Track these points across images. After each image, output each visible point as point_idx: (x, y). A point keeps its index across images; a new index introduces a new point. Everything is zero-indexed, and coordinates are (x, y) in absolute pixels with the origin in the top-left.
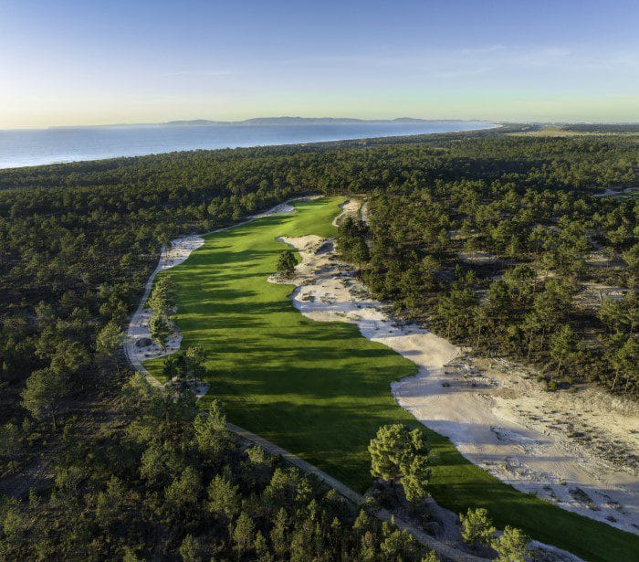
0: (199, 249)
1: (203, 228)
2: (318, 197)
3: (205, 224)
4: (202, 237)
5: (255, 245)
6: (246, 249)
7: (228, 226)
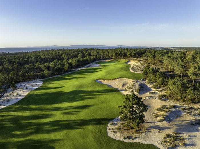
0: (37, 89)
1: (44, 75)
2: (110, 60)
3: (46, 72)
4: (42, 81)
5: (81, 86)
6: (74, 89)
7: (62, 74)
